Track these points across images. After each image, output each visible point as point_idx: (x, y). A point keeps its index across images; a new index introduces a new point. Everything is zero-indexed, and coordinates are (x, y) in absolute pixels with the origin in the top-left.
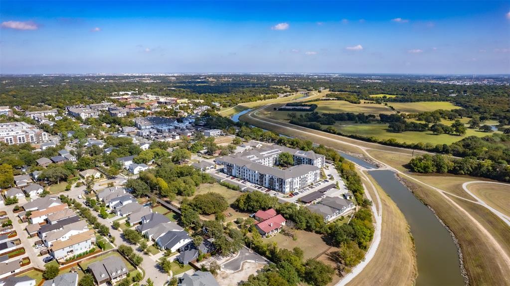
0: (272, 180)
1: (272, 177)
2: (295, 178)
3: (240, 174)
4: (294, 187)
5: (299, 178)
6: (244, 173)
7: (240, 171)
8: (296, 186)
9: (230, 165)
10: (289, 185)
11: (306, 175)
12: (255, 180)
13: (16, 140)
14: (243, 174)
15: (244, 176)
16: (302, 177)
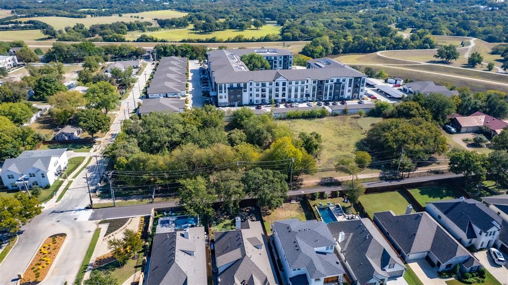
0: (338, 85)
1: (338, 80)
3: (263, 96)
6: (277, 90)
7: (263, 91)
9: (235, 85)
12: (302, 96)
14: (274, 93)
15: (277, 96)
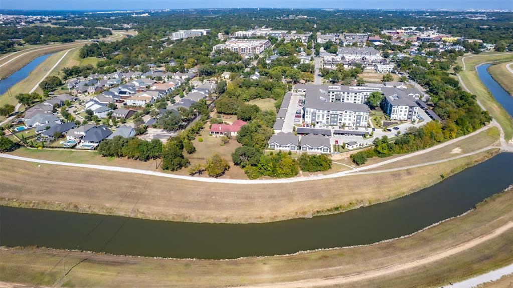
2: (319, 110)
4: (317, 120)
5: (326, 112)
8: (320, 119)
10: (311, 116)
11: (338, 112)
13: (240, 49)
16: (331, 112)
